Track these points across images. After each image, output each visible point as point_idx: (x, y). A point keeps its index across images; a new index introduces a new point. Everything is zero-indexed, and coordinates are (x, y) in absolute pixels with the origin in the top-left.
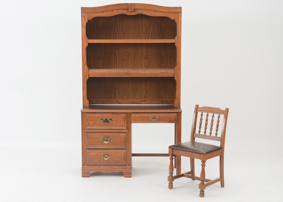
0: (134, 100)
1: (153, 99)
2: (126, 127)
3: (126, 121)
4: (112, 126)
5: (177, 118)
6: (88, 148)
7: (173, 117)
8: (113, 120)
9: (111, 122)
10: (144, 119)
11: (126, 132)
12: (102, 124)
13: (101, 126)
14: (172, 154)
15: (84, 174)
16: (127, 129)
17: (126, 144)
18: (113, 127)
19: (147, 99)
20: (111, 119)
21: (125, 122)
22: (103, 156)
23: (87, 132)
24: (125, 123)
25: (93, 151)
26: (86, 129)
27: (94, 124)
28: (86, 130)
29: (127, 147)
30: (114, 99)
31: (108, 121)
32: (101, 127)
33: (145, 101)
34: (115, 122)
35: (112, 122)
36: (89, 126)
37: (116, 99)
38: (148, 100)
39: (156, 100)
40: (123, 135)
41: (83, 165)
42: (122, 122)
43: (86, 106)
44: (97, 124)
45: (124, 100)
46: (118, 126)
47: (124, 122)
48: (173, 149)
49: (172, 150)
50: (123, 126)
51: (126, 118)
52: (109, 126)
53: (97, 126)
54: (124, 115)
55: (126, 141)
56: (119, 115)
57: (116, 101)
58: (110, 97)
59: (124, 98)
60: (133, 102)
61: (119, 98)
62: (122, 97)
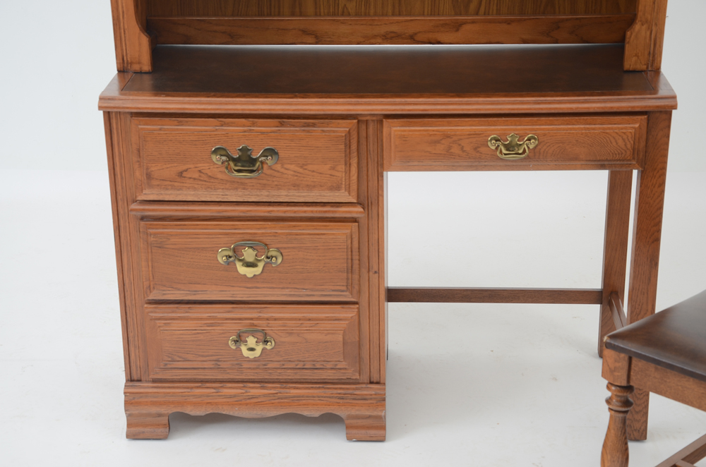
0: (398, 22)
1: (498, 13)
2: (354, 193)
3: (354, 161)
4: (278, 187)
5: (643, 144)
6: (151, 297)
7: (621, 142)
8: (282, 154)
9: (270, 168)
10: (455, 150)
11: (355, 220)
12: (220, 176)
13: (216, 189)
14: (624, 383)
15: (137, 425)
16: (359, 203)
17: (356, 277)
18: (284, 193)
19: (467, 14)
20: (271, 152)
21: (348, 164)
22: (236, 342)
23: (142, 218)
24: (348, 171)
25: (181, 312)
26: (135, 201)
27: (180, 174)
28: (134, 206)
29: (359, 292)
30: (293, 14)
31: (253, 161)
32: (220, 192)
33: (457, 26)
34: (292, 167)
35: (278, 167)
36: (150, 186)
37: (301, 15)
38: (473, 22)
39: (519, 21)
40: (341, 233)
41: (131, 379)
42: (333, 168)
43: (136, 67)
44: (196, 175)
45: (343, 22)
46: (310, 187)
47: (342, 167)
48: (630, 359)
49: (625, 364)
50: (338, 188)
51: (354, 146)
52: (264, 186)
53: (195, 189)
54: (342, 128)
55: (356, 266)
56: (314, 125)
57: (300, 30)
58: (271, 5)
59: (347, 9)
60: (393, 35)
61: (320, 9)
62: (336, 7)
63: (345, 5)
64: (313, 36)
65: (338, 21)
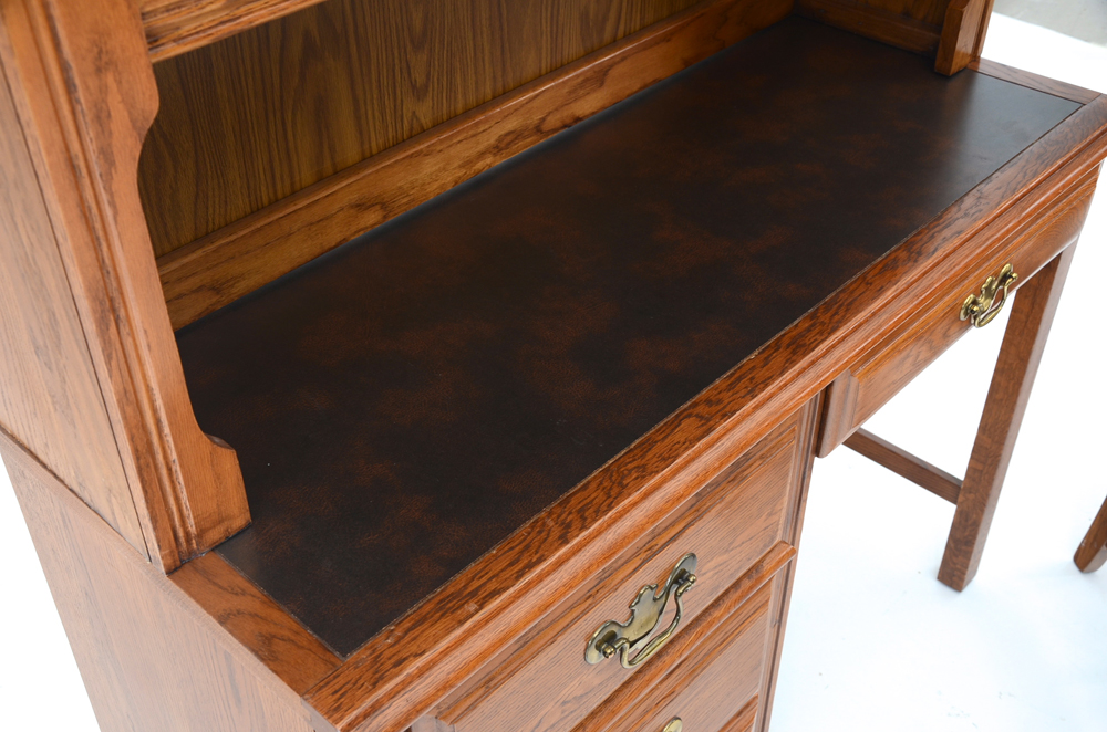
8: (701, 553)
19: (604, 47)
34: (713, 563)
57: (352, 206)
58: (273, 177)
59: (418, 119)
60: (509, 138)
61: (370, 143)
62: (399, 125)
63: (414, 112)
64: (378, 207)
65: (418, 153)
